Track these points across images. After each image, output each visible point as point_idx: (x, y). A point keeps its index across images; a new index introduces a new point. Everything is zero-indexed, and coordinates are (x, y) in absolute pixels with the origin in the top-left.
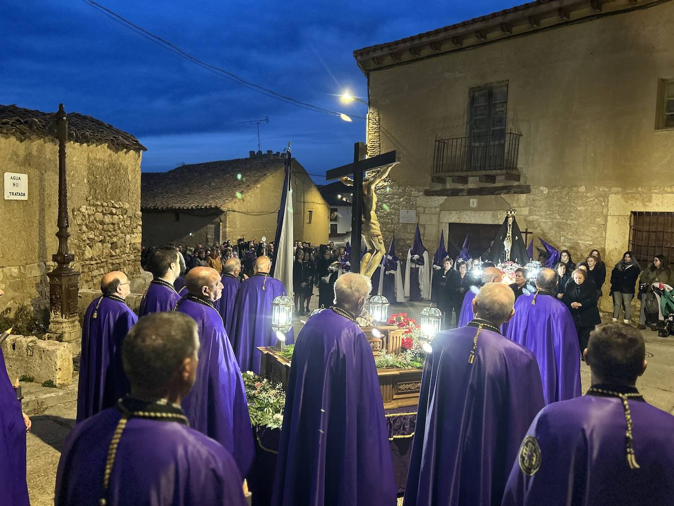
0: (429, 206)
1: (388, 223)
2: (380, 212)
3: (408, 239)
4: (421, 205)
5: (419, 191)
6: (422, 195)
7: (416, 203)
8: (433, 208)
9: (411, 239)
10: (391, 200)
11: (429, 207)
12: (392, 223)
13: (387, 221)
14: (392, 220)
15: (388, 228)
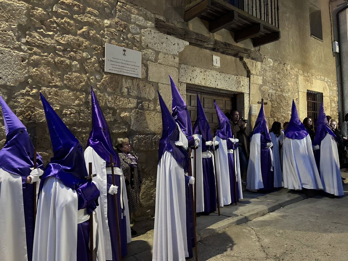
0: (165, 51)
1: (69, 68)
2: (41, 33)
3: (125, 110)
4: (150, 45)
5: (147, 19)
6: (151, 27)
7: (140, 38)
8: (170, 56)
9: (132, 109)
10: (78, 13)
11: (165, 54)
12: (83, 70)
13: (68, 61)
14: (82, 61)
15: (70, 80)
